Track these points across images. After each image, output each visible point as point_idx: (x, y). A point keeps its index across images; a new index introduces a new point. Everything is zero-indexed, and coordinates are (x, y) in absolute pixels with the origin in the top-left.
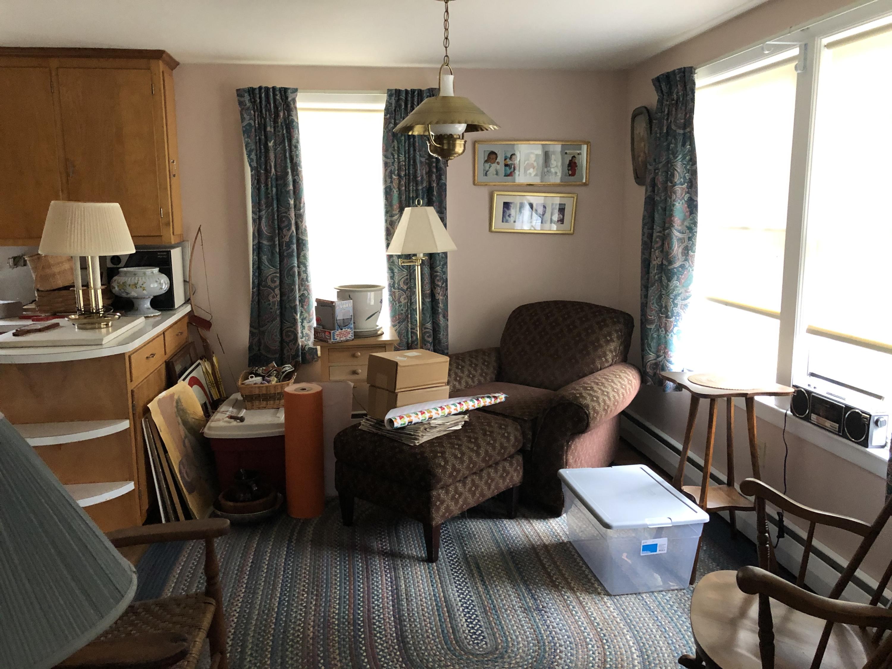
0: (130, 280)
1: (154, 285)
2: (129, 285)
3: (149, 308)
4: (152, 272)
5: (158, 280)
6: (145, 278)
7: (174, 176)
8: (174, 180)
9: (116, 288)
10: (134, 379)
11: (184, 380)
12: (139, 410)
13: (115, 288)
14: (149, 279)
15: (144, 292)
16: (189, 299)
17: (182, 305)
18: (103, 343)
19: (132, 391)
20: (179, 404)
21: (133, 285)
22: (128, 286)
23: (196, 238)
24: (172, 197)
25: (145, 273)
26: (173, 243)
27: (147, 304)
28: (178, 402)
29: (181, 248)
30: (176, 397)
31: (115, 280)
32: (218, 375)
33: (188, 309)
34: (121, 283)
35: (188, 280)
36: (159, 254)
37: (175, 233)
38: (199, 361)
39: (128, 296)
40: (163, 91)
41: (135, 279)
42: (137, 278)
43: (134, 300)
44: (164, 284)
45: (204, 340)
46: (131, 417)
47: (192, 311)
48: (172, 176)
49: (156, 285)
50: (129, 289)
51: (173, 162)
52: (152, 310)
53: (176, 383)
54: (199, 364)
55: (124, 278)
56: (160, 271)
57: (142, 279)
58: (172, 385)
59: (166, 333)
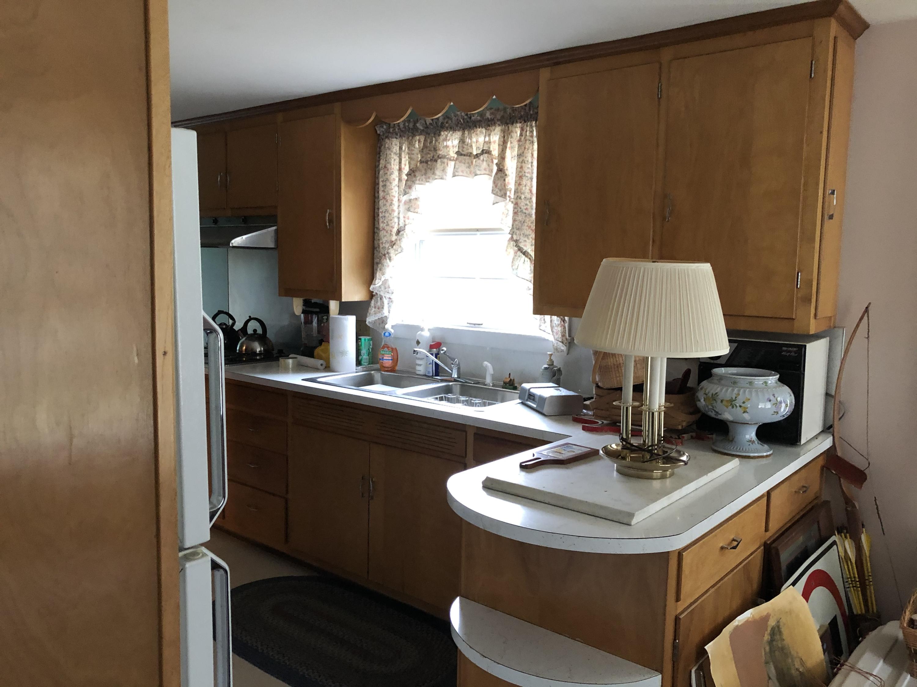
0: (726, 393)
1: (765, 406)
2: (722, 401)
3: (753, 442)
4: (766, 383)
5: (772, 398)
6: (751, 392)
7: (831, 217)
8: (828, 224)
9: (702, 400)
10: (682, 596)
11: (794, 584)
12: (689, 650)
13: (699, 401)
14: (757, 391)
15: (746, 416)
16: (831, 427)
17: (816, 437)
18: (634, 522)
19: (677, 619)
20: (777, 637)
21: (727, 401)
22: (719, 401)
23: (858, 326)
24: (822, 253)
25: (751, 383)
26: (812, 332)
27: (751, 434)
28: (776, 631)
29: (828, 338)
30: (772, 623)
31: (701, 389)
32: (868, 566)
33: (826, 443)
34: (710, 395)
35: (833, 393)
36: (784, 349)
37: (819, 315)
38: (833, 538)
39: (719, 417)
40: (830, 73)
41: (733, 390)
42: (736, 391)
43: (731, 426)
44: (783, 405)
45: (848, 501)
46: (668, 666)
47: (833, 448)
48: (826, 217)
49: (769, 405)
50: (719, 407)
51: (833, 193)
52: (757, 445)
53: (778, 592)
54: (835, 543)
55: (716, 386)
56: (780, 380)
57: (745, 392)
58: (768, 598)
59: (773, 494)
